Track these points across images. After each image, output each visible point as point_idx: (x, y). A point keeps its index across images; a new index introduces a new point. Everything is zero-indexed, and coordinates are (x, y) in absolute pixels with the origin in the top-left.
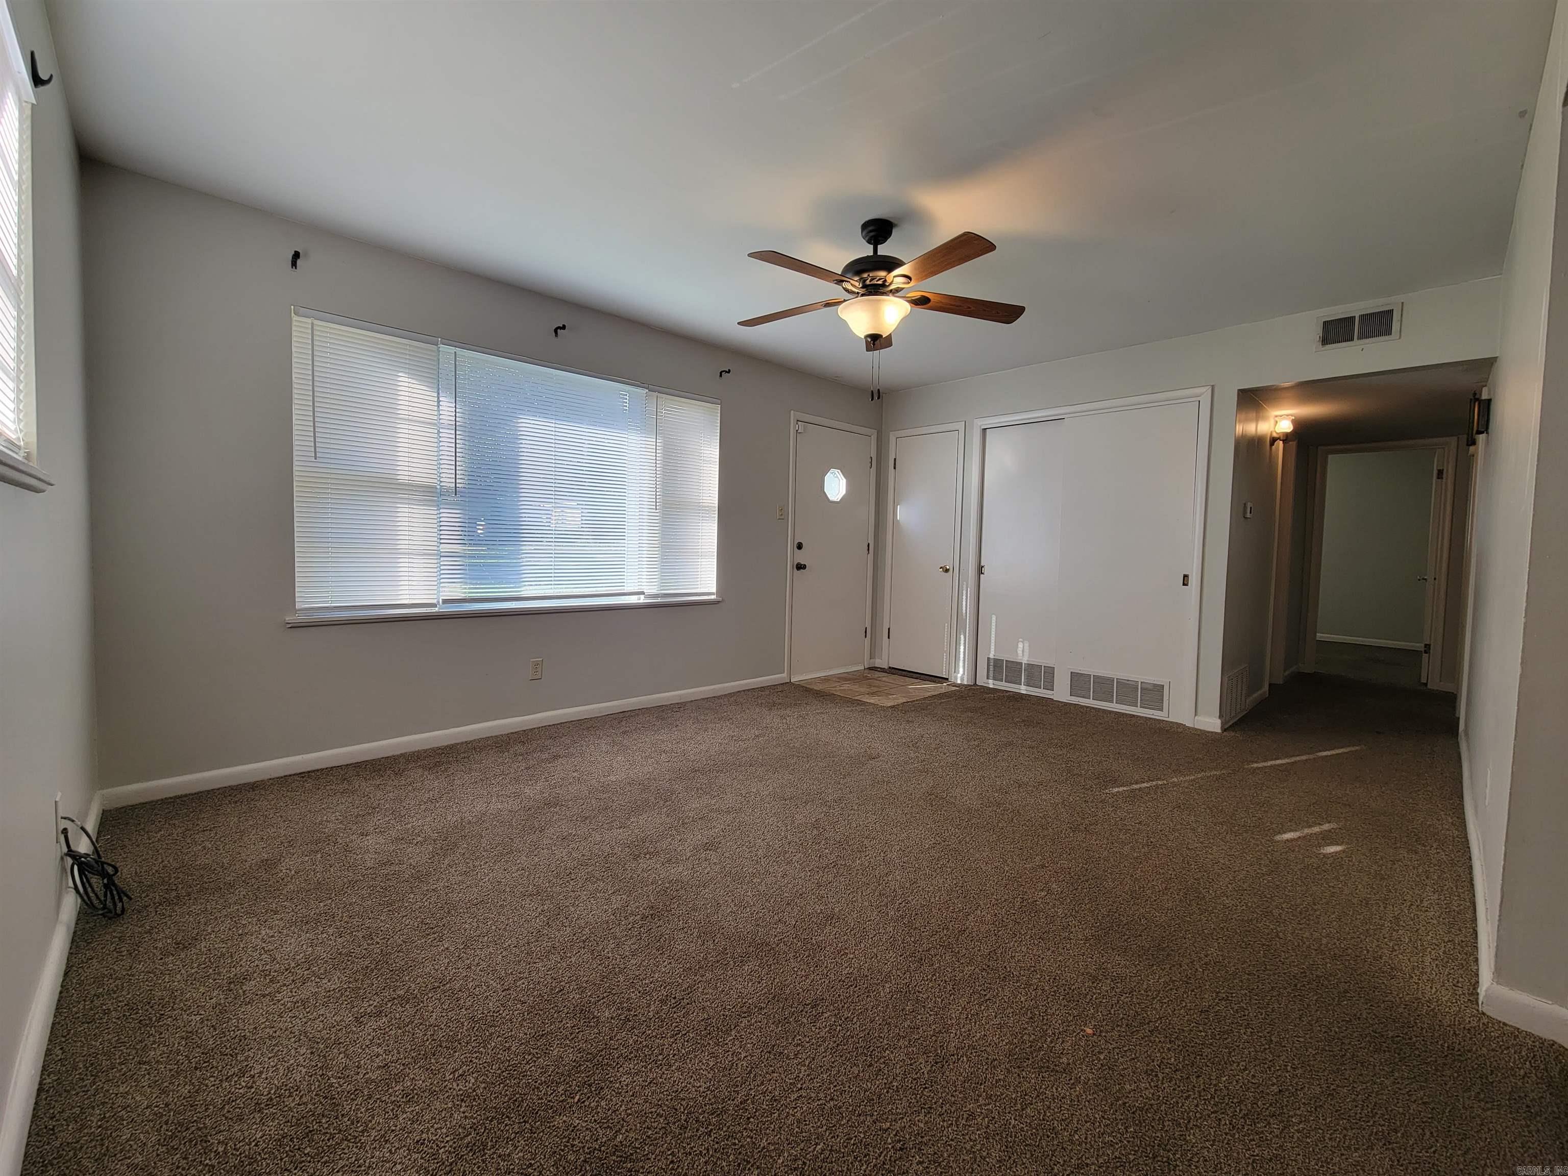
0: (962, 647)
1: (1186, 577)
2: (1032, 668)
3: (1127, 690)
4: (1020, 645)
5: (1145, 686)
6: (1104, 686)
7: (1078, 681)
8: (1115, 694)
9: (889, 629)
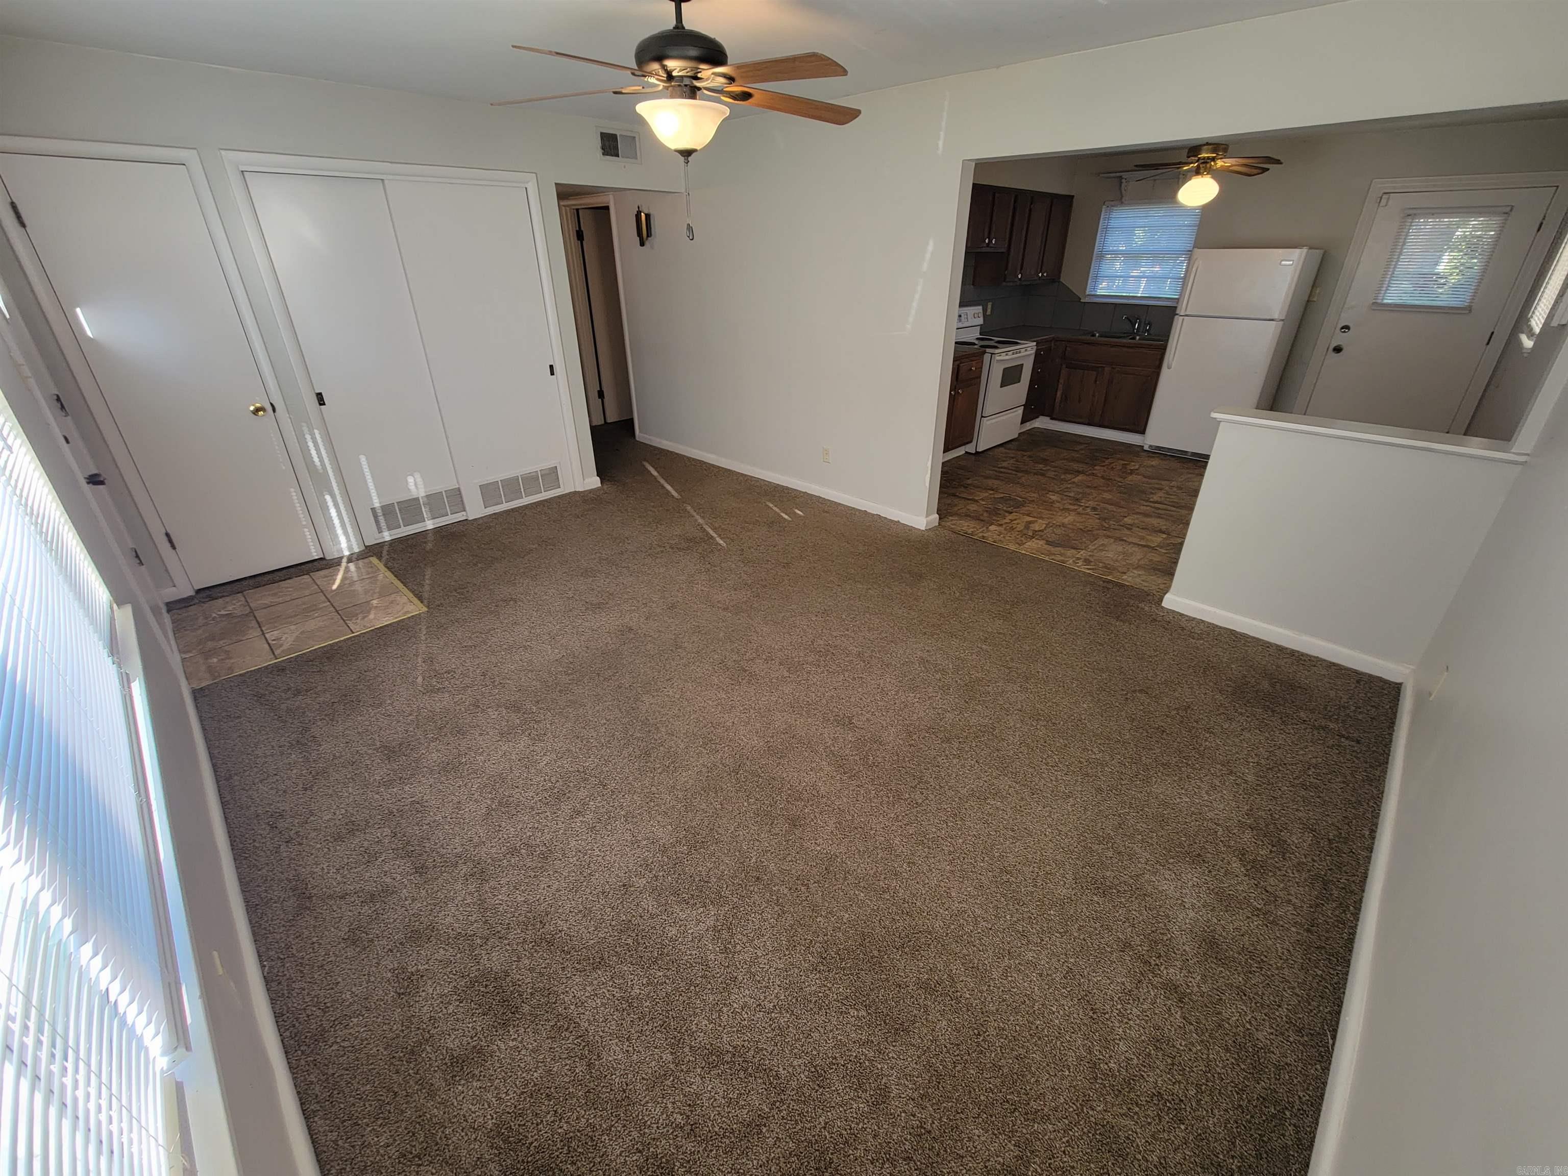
0: (333, 512)
1: (551, 367)
2: (433, 499)
3: (531, 481)
4: (411, 480)
5: (543, 472)
6: (512, 486)
7: (488, 492)
8: (522, 490)
9: (167, 535)
